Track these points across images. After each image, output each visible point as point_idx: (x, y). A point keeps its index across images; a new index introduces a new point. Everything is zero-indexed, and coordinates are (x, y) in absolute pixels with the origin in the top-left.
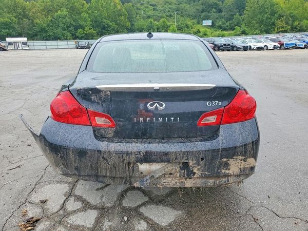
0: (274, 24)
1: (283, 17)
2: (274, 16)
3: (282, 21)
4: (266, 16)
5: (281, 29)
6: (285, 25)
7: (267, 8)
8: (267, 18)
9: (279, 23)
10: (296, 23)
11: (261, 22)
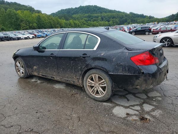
0: (19, 25)
1: (23, 21)
2: (18, 20)
3: (23, 23)
4: (13, 20)
5: (24, 28)
6: (26, 26)
7: (13, 16)
8: (14, 21)
9: (23, 24)
10: (31, 25)
11: (11, 23)
